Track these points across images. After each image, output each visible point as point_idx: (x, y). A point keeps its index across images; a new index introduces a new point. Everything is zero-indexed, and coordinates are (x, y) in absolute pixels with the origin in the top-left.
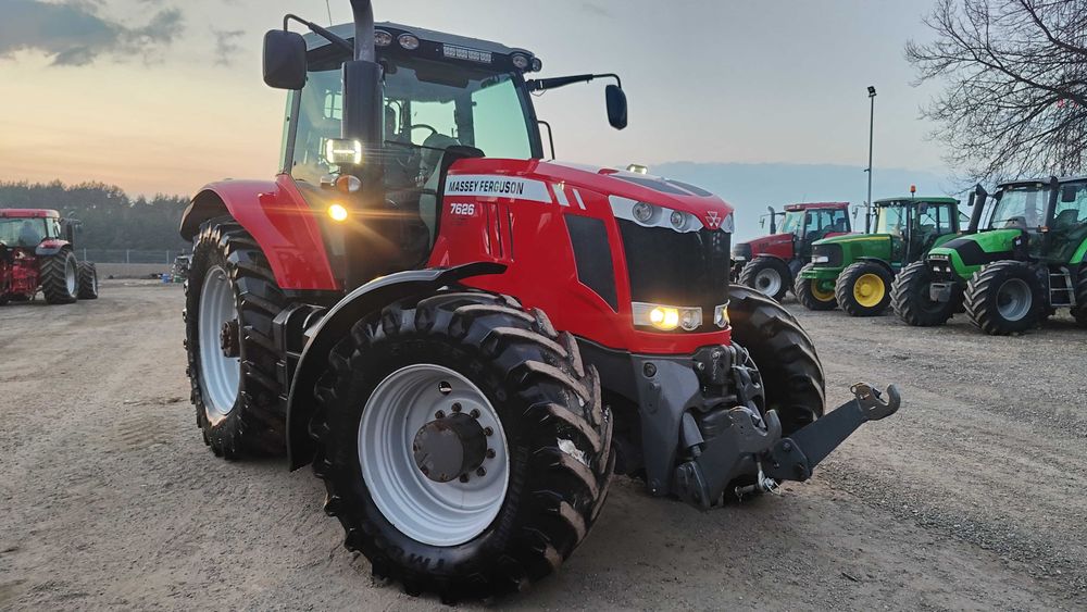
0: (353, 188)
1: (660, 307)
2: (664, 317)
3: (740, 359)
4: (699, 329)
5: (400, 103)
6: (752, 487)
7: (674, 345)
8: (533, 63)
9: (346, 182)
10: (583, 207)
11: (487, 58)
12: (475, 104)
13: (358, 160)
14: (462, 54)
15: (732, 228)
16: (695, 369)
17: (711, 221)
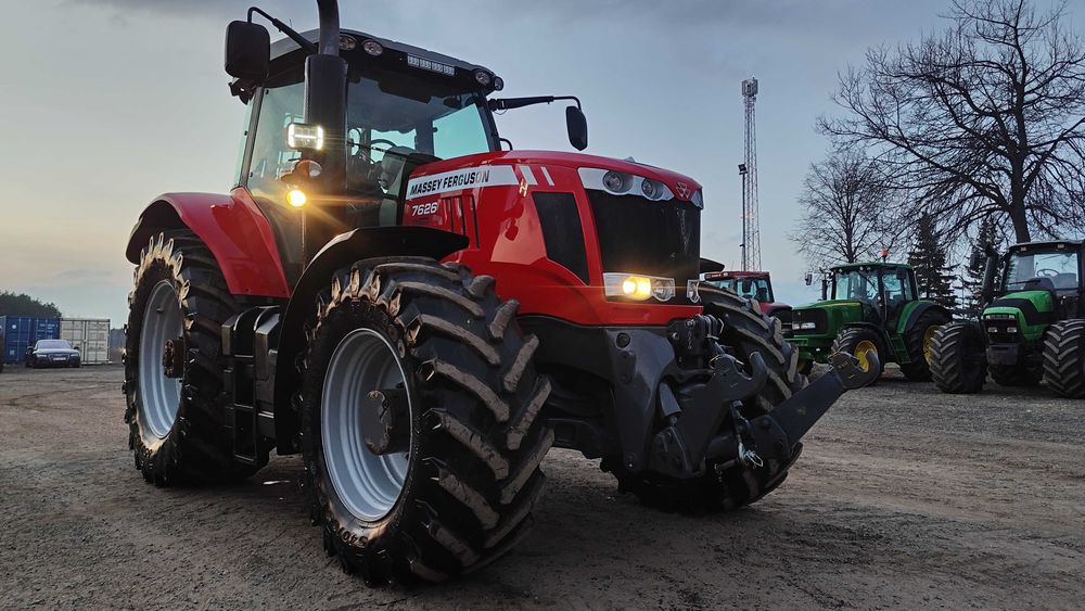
0: (314, 173)
1: (632, 276)
2: (636, 287)
3: (715, 329)
4: (672, 301)
5: (360, 130)
6: (733, 461)
7: (647, 315)
8: (494, 83)
9: (307, 168)
10: (551, 183)
11: (450, 71)
12: (436, 130)
13: (319, 146)
14: (425, 64)
15: (702, 203)
16: (670, 339)
17: (682, 192)
